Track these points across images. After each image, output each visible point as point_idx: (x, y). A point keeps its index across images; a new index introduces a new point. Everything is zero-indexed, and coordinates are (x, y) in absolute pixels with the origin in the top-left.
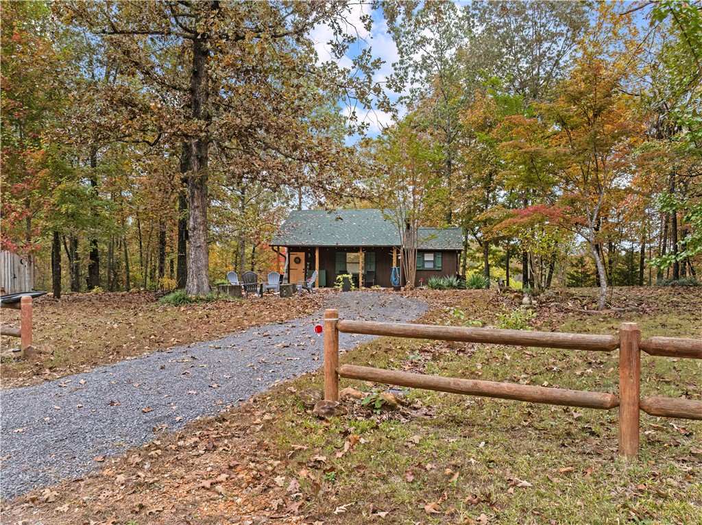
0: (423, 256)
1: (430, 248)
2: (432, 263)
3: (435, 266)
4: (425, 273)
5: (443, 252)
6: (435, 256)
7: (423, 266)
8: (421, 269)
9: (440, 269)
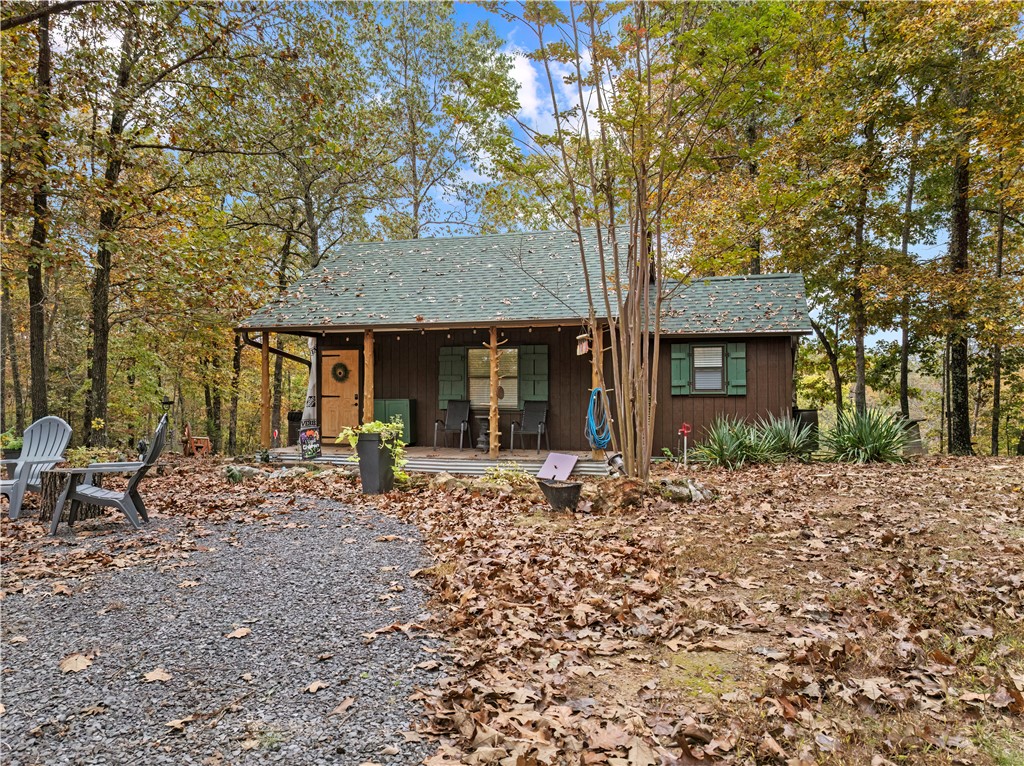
0: (691, 355)
1: (713, 330)
2: (718, 376)
3: (725, 383)
4: (698, 403)
5: (751, 341)
6: (725, 356)
7: (692, 383)
8: (685, 391)
9: (742, 391)
